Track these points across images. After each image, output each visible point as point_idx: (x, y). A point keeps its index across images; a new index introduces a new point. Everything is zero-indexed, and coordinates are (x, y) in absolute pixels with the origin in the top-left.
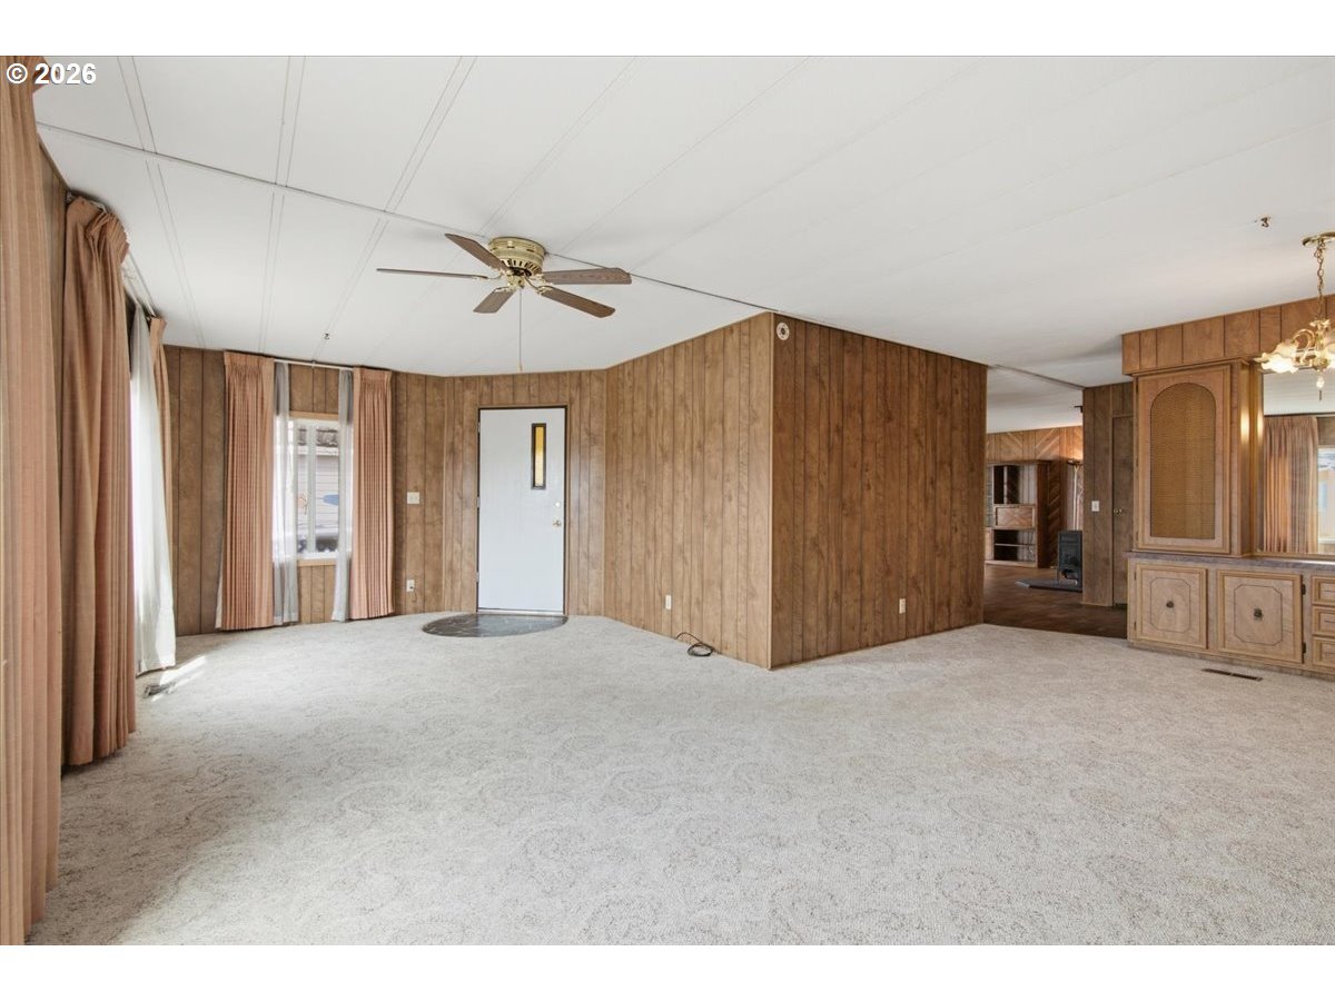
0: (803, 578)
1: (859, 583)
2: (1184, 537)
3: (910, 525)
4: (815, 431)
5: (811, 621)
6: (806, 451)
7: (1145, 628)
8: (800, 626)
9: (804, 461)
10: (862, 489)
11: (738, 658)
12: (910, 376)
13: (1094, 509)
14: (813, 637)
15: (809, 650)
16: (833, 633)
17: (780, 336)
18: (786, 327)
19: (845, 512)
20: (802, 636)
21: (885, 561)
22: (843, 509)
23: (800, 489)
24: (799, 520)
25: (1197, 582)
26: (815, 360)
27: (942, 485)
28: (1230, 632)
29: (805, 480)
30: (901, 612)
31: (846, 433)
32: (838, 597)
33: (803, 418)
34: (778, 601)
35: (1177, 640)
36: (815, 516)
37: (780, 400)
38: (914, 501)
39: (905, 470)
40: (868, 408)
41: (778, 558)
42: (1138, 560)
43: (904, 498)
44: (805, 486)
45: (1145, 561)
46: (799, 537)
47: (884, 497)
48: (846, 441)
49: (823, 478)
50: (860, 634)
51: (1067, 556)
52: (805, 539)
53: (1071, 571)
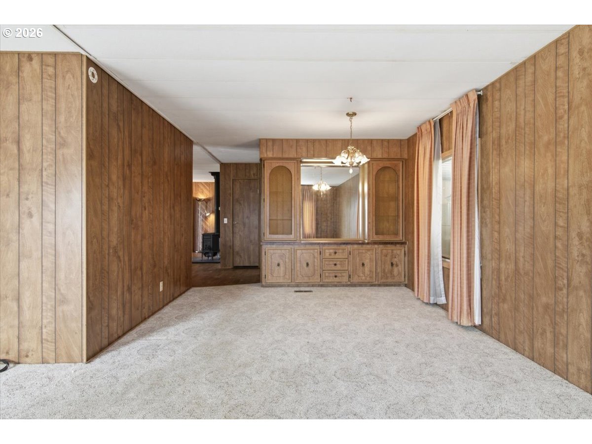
0: (108, 279)
1: (141, 276)
2: (277, 234)
3: (165, 233)
4: (115, 163)
5: (114, 312)
6: (110, 179)
7: (269, 277)
8: (106, 318)
9: (108, 186)
10: (142, 210)
11: (44, 361)
12: (164, 138)
13: (225, 222)
14: (115, 324)
15: (112, 334)
16: (127, 317)
17: (91, 78)
18: (95, 72)
19: (133, 226)
20: (108, 326)
21: (153, 258)
22: (132, 224)
23: (106, 208)
24: (105, 233)
25: (288, 254)
26: (114, 108)
27: (177, 208)
28: (299, 273)
29: (109, 201)
30: (161, 290)
31: (133, 168)
32: (129, 289)
33: (107, 151)
34: (91, 302)
35: (281, 280)
36: (116, 230)
37: (91, 132)
38: (166, 218)
39: (162, 199)
40: (144, 153)
41: (91, 265)
42: (266, 246)
43: (161, 216)
44: (109, 206)
45: (269, 246)
46: (106, 246)
47: (153, 215)
48: (133, 175)
49: (120, 200)
50: (141, 311)
51: (206, 245)
52: (109, 247)
53: (208, 253)
